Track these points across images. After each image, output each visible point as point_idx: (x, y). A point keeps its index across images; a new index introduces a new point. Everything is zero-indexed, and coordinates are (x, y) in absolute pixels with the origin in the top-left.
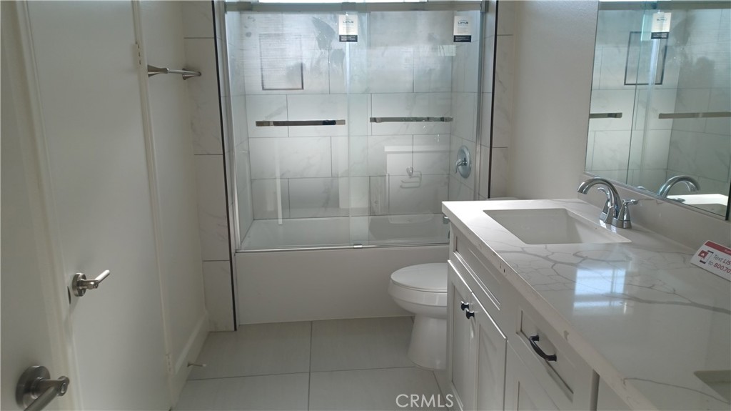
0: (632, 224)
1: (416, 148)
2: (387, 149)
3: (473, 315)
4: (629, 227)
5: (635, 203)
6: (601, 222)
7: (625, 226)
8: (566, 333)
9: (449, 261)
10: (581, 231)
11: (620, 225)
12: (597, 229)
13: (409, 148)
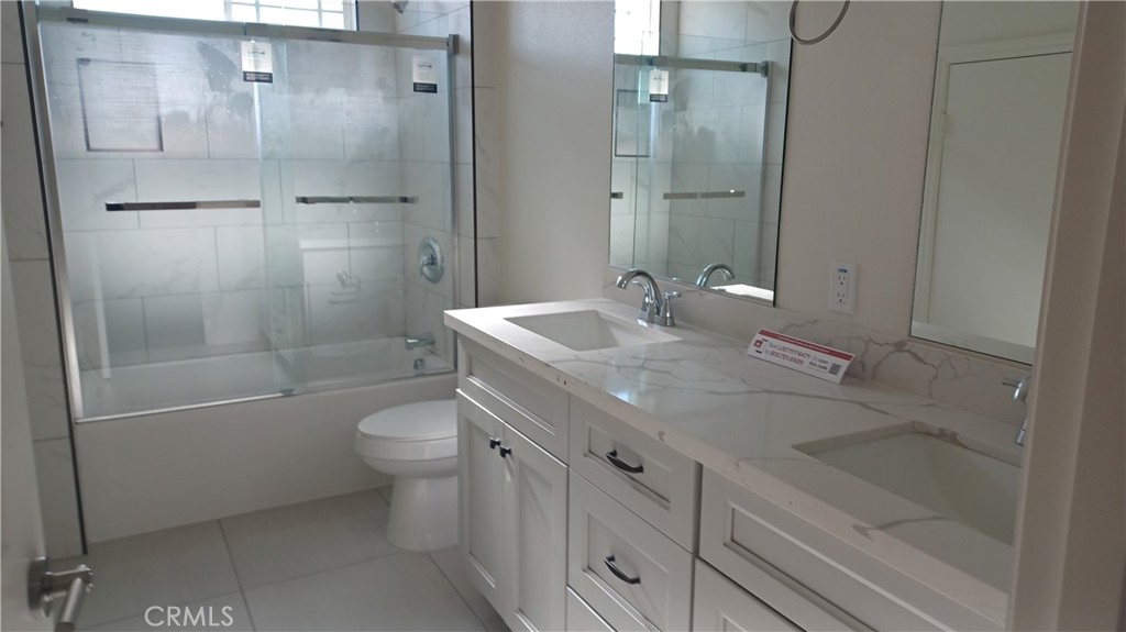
0: (676, 322)
1: (354, 242)
2: (304, 244)
3: (509, 452)
4: (673, 325)
5: (679, 296)
6: (640, 322)
7: (669, 324)
8: (661, 434)
9: (458, 390)
10: (617, 334)
11: (663, 323)
12: (637, 331)
13: (343, 243)
